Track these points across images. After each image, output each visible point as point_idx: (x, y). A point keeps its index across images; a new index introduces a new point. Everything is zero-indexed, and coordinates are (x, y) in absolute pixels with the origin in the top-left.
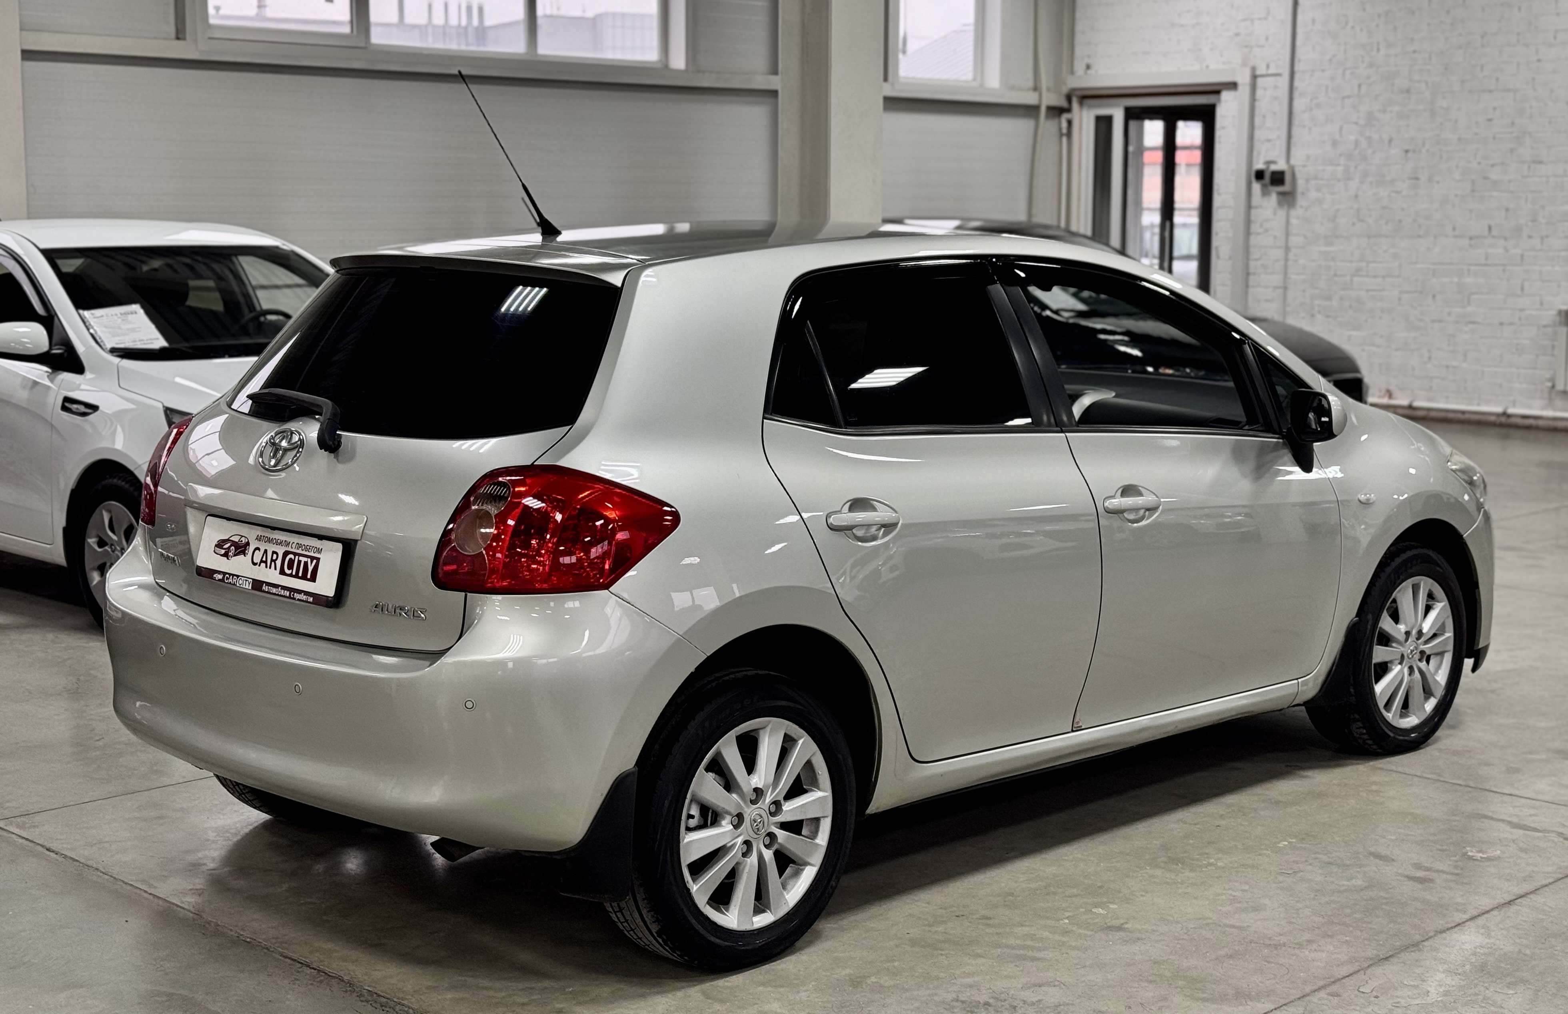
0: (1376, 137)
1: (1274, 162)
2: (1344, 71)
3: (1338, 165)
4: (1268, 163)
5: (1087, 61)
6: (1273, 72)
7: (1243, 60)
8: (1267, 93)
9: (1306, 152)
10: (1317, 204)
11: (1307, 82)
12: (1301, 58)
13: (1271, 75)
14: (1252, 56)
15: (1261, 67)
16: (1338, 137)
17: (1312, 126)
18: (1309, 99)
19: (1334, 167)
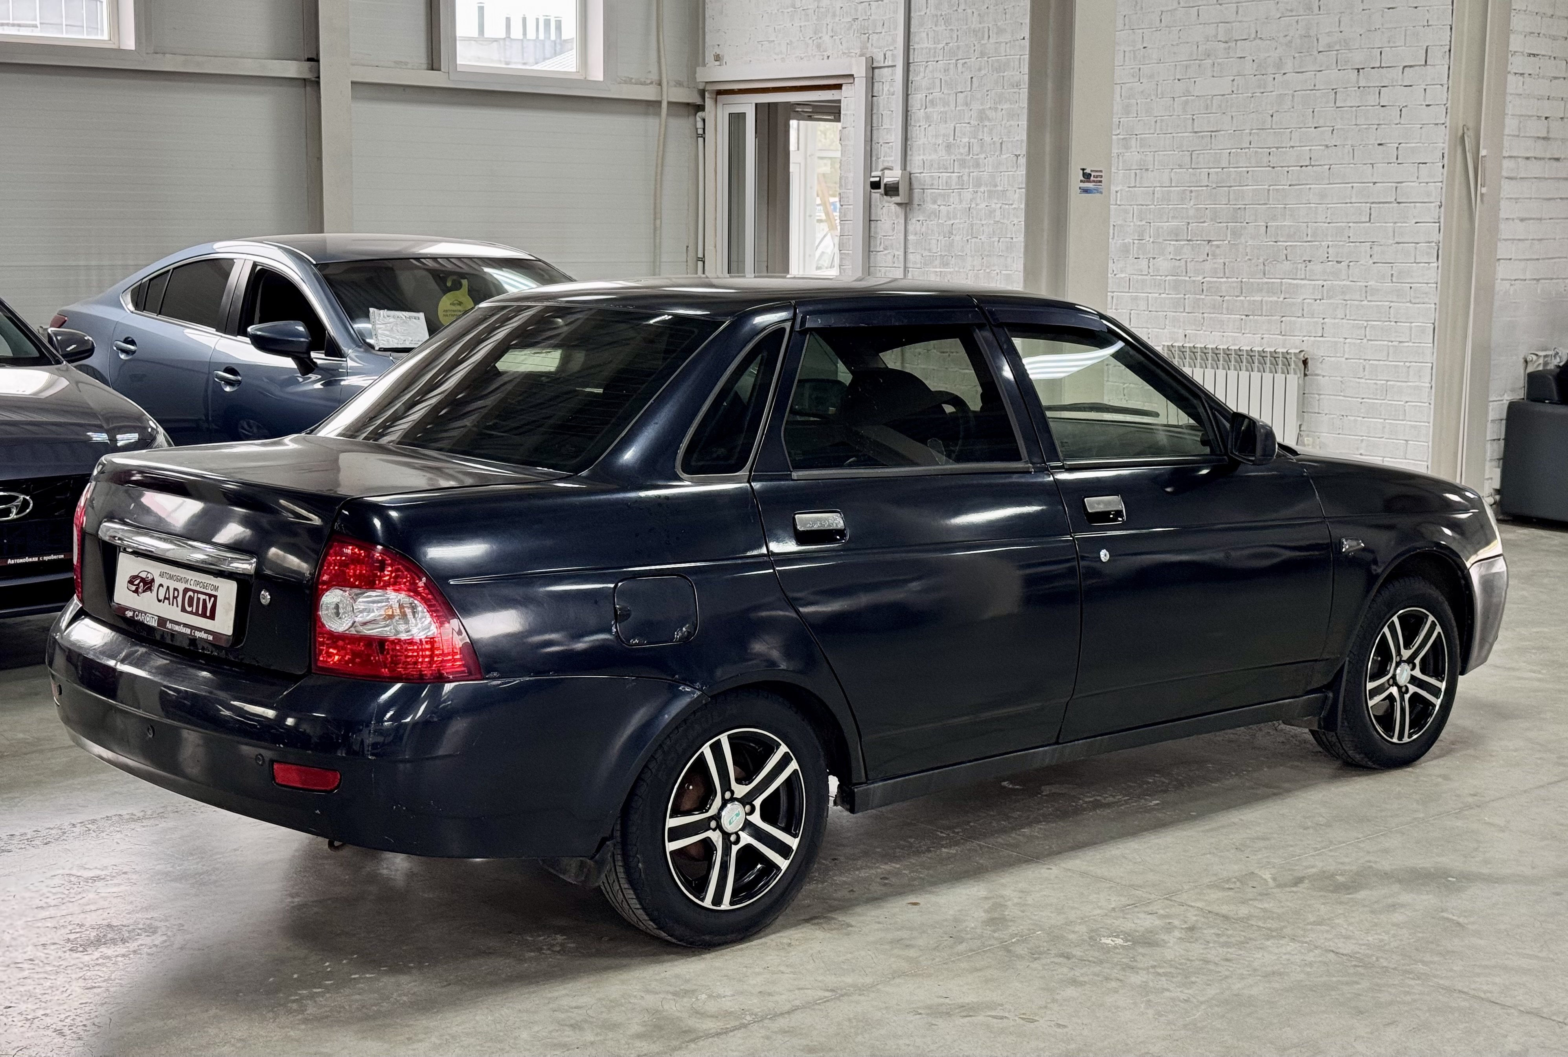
0: (987, 139)
1: (889, 169)
2: (957, 61)
4: (883, 170)
5: (717, 50)
6: (890, 63)
7: (862, 49)
8: (885, 89)
9: (921, 157)
10: (933, 217)
11: (922, 75)
12: (916, 46)
13: (888, 67)
14: (869, 45)
15: (879, 57)
16: (951, 139)
17: (927, 126)
18: (924, 94)
19: (948, 174)
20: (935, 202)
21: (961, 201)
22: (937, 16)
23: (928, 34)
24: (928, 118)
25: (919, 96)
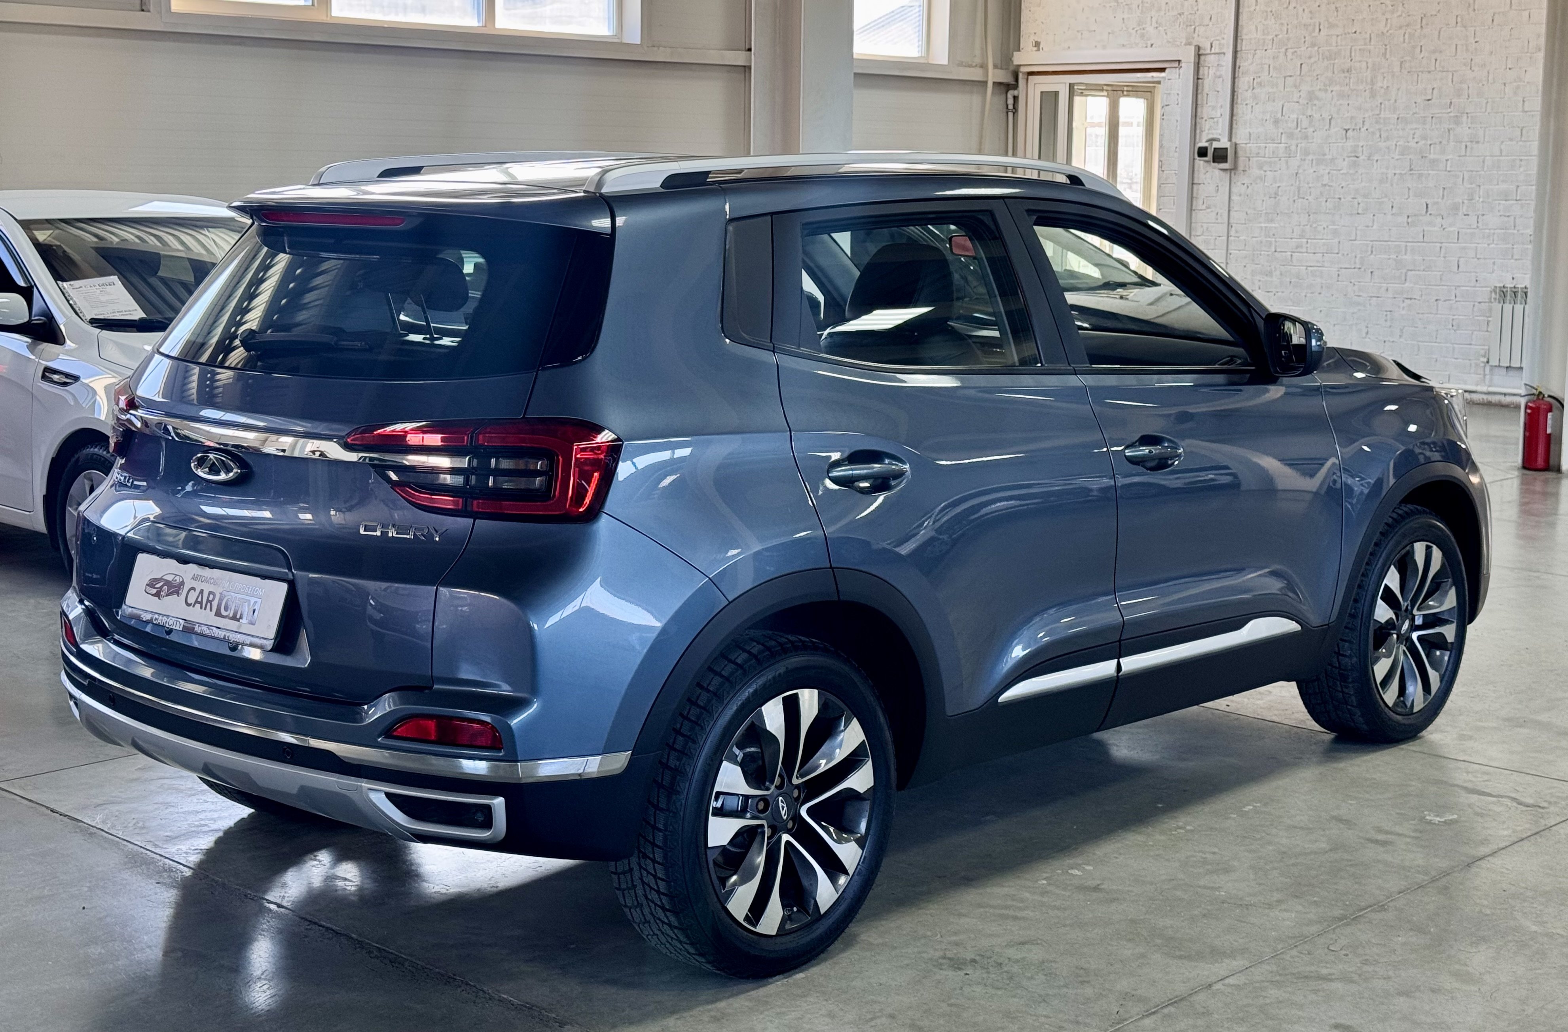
0: (1317, 116)
1: (1218, 140)
2: (1287, 49)
3: (1280, 143)
4: (1211, 140)
5: (1033, 38)
6: (1217, 51)
7: (1187, 39)
8: (1211, 72)
9: (1248, 130)
10: (1258, 181)
11: (1250, 61)
12: (1244, 37)
13: (1215, 54)
14: (1196, 35)
15: (1206, 45)
16: (1279, 115)
17: (1254, 104)
18: (1252, 78)
19: (1275, 145)
20: (1260, 168)
21: (1288, 168)
22: (1266, 12)
23: (1257, 27)
24: (1255, 97)
25: (1247, 79)
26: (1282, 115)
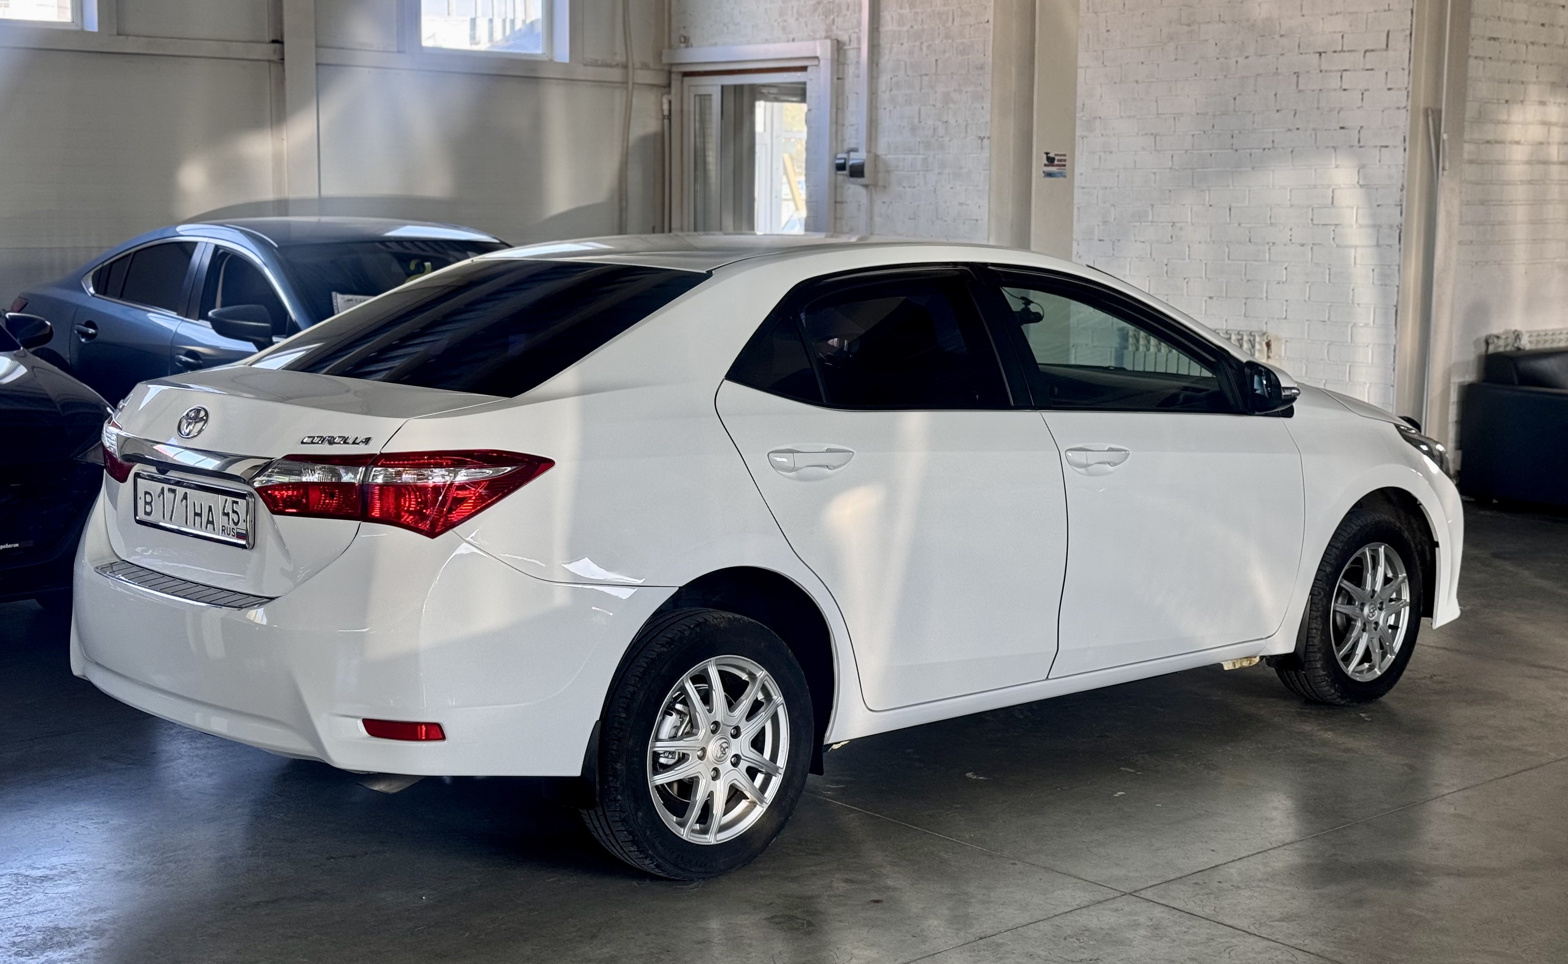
0: (952, 121)
1: (855, 150)
2: (922, 43)
3: (918, 154)
4: (849, 151)
5: (683, 32)
6: (856, 45)
7: (827, 31)
8: (851, 72)
9: (888, 139)
10: (898, 199)
11: (886, 57)
12: (882, 29)
13: (854, 49)
14: (834, 28)
15: (844, 38)
16: (916, 121)
17: (892, 108)
18: (889, 77)
19: (913, 156)
20: (900, 184)
21: (926, 183)
24: (893, 100)
25: (885, 79)
26: (920, 122)
